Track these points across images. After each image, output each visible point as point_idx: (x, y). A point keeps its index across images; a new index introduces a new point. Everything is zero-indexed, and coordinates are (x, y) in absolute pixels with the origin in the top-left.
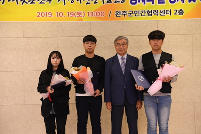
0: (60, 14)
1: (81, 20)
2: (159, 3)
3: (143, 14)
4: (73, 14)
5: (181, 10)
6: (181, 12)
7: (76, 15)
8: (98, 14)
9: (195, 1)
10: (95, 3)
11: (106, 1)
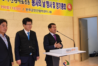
1: (9, 11)
2: (43, 7)
3: (37, 11)
5: (51, 11)
7: (6, 8)
9: (55, 8)
10: (16, 2)
11: (21, 3)
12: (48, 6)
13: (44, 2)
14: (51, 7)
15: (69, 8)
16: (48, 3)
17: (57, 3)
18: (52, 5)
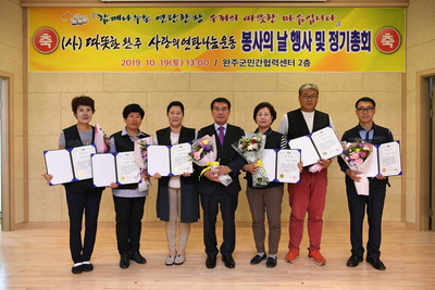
0: (151, 62)
1: (178, 70)
2: (279, 50)
3: (259, 64)
4: (168, 63)
5: (307, 61)
6: (307, 63)
7: (172, 64)
8: (201, 63)
9: (323, 50)
10: (197, 48)
11: (210, 46)
12: (298, 45)
13: (282, 35)
14: (309, 47)
15: (387, 43)
16: (299, 37)
17: (331, 33)
18: (310, 40)
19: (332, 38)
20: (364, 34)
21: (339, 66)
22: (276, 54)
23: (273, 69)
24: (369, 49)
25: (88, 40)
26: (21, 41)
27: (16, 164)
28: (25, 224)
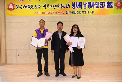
0: (44, 13)
1: (52, 15)
2: (84, 8)
3: (78, 13)
5: (93, 11)
6: (93, 12)
7: (50, 13)
8: (59, 13)
9: (98, 8)
10: (58, 8)
11: (62, 7)
12: (90, 6)
13: (85, 3)
14: (93, 7)
15: (119, 6)
16: (90, 4)
17: (101, 2)
18: (94, 5)
19: (101, 4)
20: (111, 3)
21: (103, 13)
22: (83, 9)
23: (82, 14)
24: (113, 7)
25: (24, 6)
26: (3, 6)
27: (3, 45)
28: (6, 64)
